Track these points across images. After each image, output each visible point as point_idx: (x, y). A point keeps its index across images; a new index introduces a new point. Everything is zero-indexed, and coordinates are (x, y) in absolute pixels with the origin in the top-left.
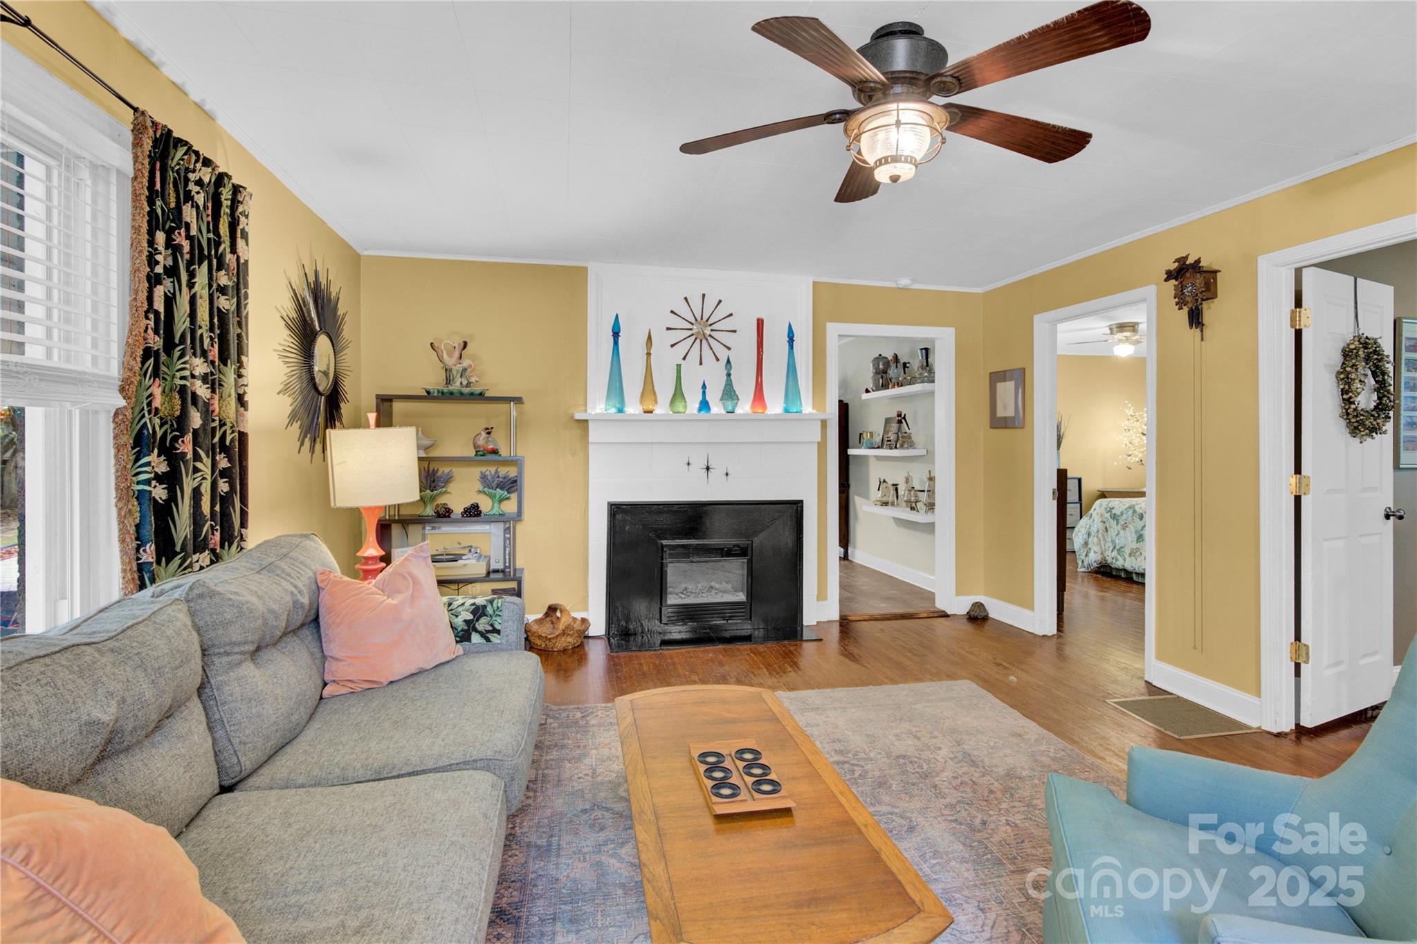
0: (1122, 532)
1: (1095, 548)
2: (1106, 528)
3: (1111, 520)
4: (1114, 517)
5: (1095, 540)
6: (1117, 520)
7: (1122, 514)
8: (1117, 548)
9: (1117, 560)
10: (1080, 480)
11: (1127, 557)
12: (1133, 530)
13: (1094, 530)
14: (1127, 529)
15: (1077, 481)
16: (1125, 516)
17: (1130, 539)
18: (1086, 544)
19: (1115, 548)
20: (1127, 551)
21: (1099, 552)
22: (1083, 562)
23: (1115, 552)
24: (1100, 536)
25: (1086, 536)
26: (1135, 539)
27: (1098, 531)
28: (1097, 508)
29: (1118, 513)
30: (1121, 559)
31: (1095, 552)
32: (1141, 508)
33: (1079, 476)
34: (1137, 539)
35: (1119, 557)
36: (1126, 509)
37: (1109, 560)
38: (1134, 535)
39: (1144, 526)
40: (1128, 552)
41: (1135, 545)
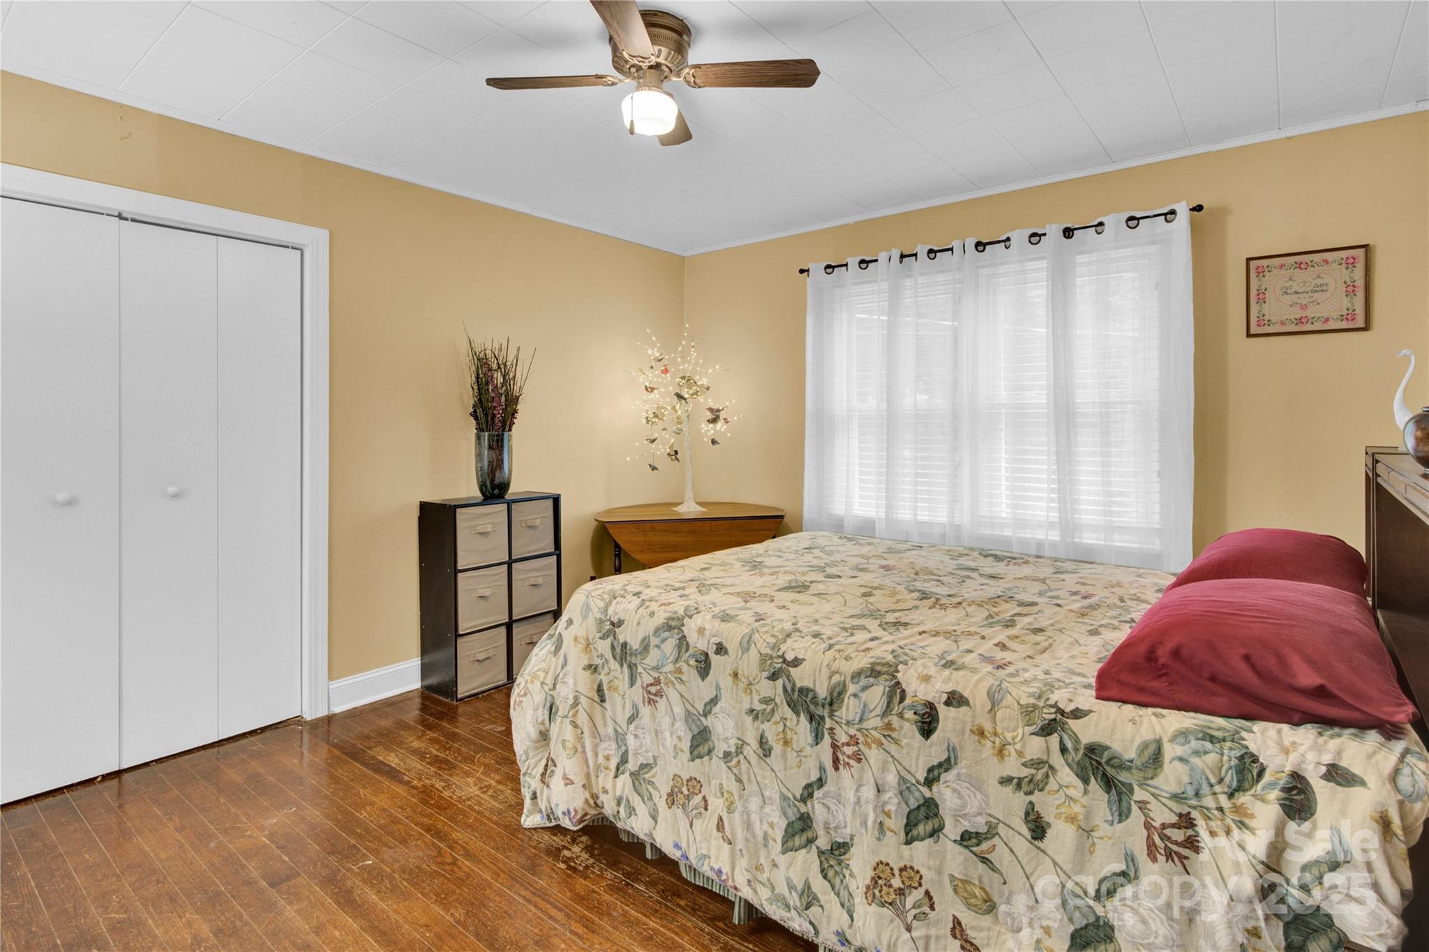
0: (645, 711)
1: (567, 764)
2: (600, 690)
3: (614, 665)
4: (623, 654)
5: (569, 734)
6: (632, 667)
7: (646, 647)
8: (632, 765)
9: (631, 811)
10: (556, 500)
11: (661, 804)
12: (679, 710)
13: (565, 693)
14: (662, 703)
15: (550, 502)
16: (653, 657)
17: (670, 742)
18: (544, 736)
19: (624, 760)
20: (662, 782)
21: (579, 780)
22: (534, 797)
23: (625, 779)
24: (583, 719)
25: (543, 714)
26: (686, 745)
27: (576, 703)
28: (577, 620)
29: (635, 644)
30: (642, 810)
31: (568, 782)
32: (701, 631)
33: (552, 490)
34: (693, 748)
35: (636, 801)
36: (657, 631)
37: (609, 809)
38: (680, 726)
39: (714, 701)
40: (665, 789)
41: (686, 768)
